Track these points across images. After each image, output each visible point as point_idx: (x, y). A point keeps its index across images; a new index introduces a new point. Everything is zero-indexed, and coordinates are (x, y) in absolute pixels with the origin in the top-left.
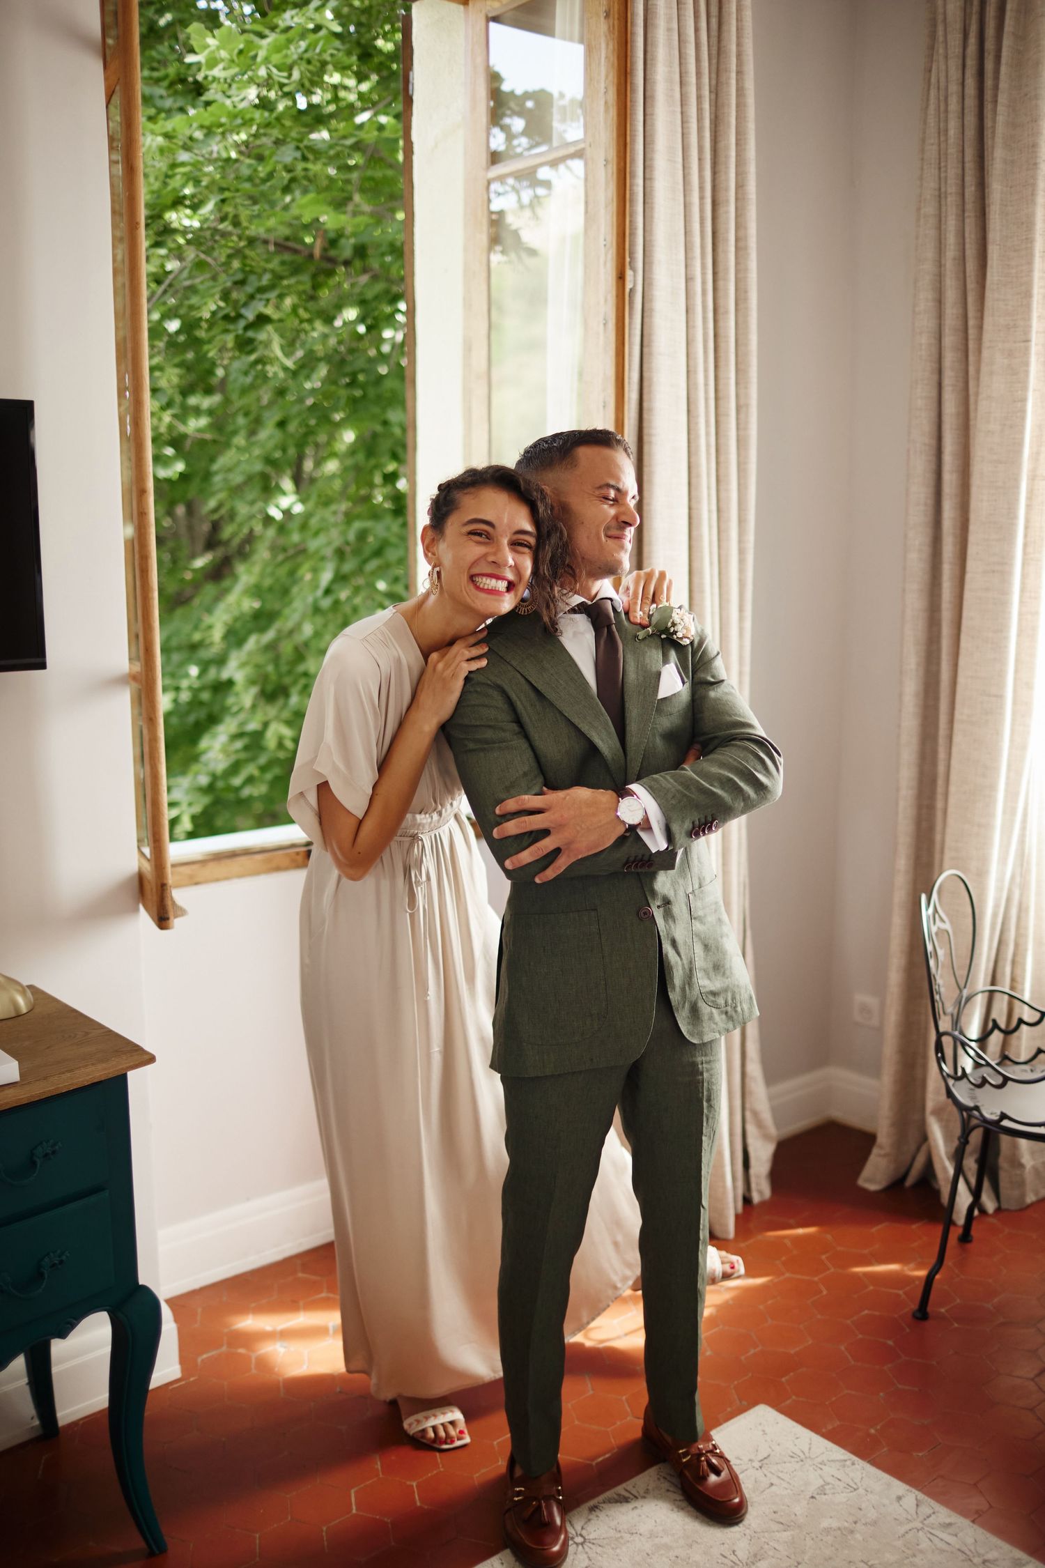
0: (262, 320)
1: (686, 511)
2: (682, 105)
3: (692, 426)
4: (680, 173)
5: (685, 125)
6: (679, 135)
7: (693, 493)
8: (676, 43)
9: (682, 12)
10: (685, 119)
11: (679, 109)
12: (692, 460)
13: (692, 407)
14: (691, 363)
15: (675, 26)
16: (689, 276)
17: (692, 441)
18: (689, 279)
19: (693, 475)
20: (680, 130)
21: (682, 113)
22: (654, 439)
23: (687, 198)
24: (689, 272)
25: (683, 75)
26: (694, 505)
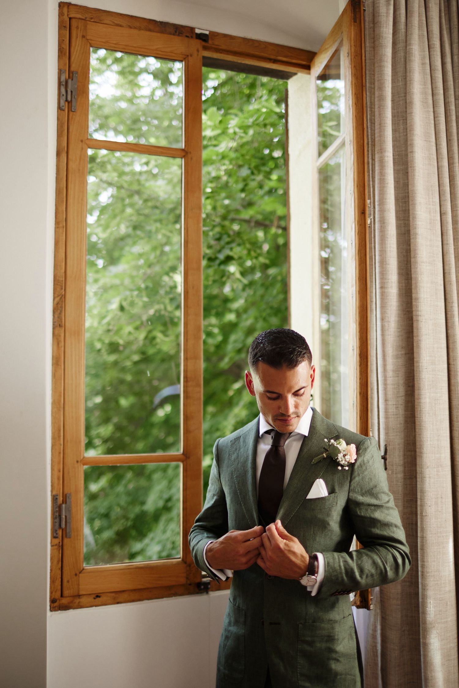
0: (229, 259)
1: (446, 366)
2: (434, 108)
3: (448, 308)
4: (434, 148)
5: (436, 119)
6: (433, 126)
7: (451, 354)
8: (429, 71)
9: (431, 53)
10: (436, 115)
11: (432, 110)
12: (449, 332)
13: (448, 296)
14: (446, 268)
15: (428, 61)
16: (442, 212)
17: (449, 318)
18: (442, 214)
19: (450, 342)
20: (433, 122)
21: (434, 112)
22: (420, 318)
23: (440, 164)
24: (442, 210)
25: (434, 89)
26: (451, 362)
